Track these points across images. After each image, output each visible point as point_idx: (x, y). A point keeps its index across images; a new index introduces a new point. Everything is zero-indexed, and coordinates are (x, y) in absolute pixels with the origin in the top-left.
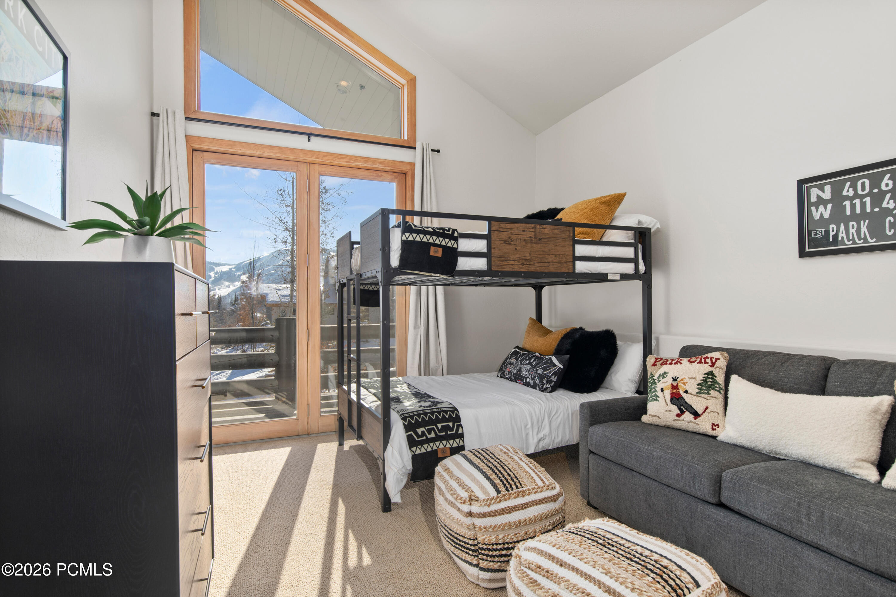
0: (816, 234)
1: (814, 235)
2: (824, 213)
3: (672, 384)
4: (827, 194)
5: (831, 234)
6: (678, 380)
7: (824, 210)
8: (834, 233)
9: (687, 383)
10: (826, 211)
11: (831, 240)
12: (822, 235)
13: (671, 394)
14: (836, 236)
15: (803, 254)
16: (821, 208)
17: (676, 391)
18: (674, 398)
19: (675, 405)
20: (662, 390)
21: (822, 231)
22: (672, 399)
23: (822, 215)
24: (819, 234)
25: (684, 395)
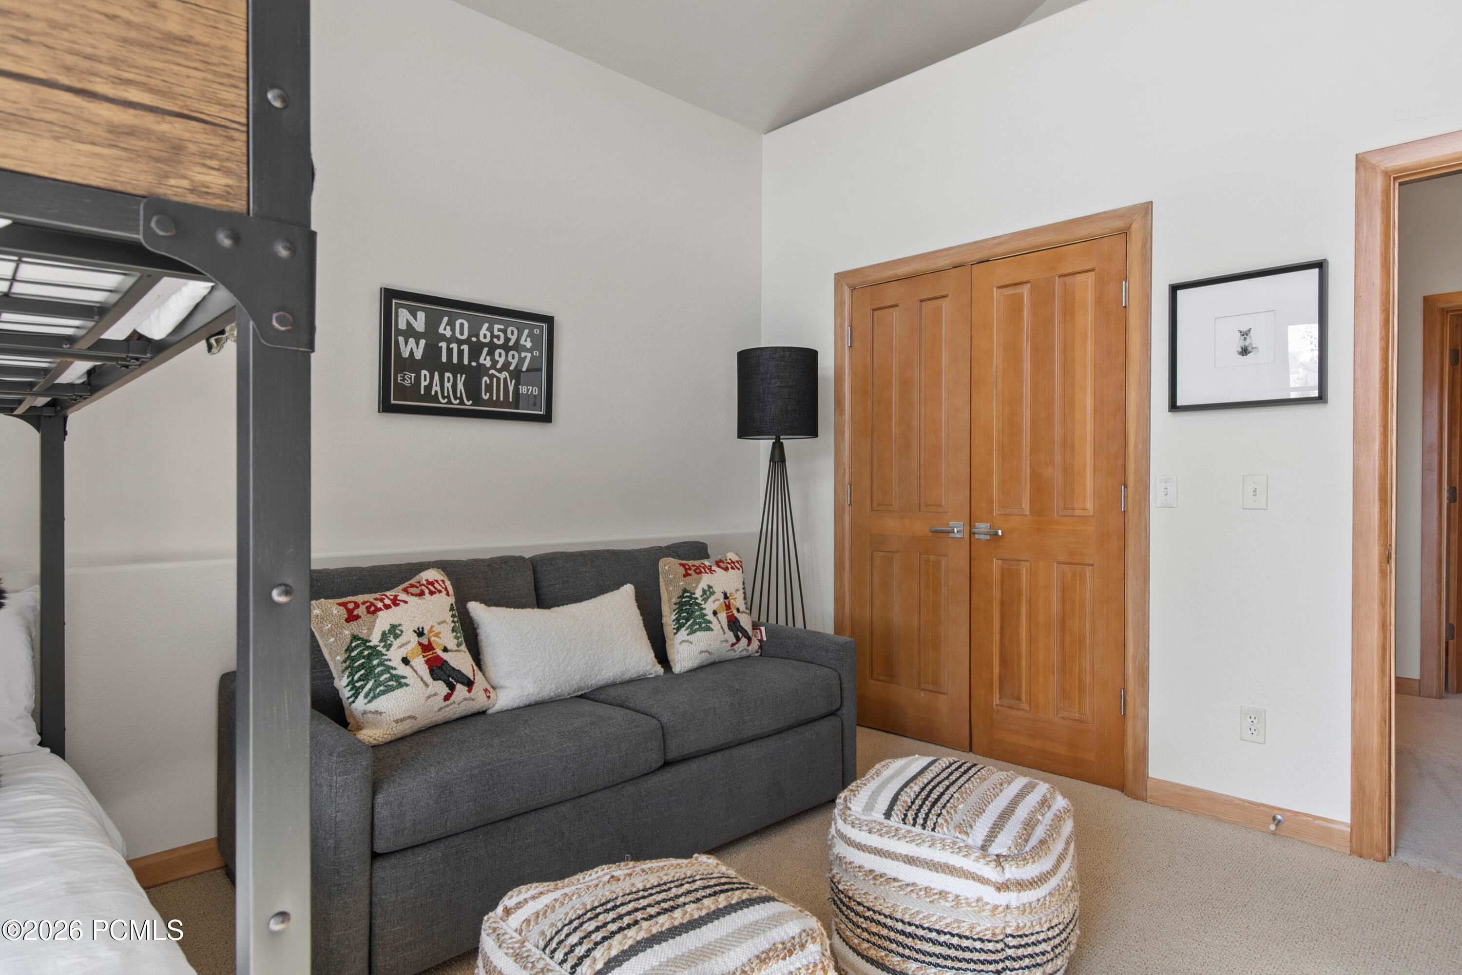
0: (404, 380)
1: (401, 380)
2: (415, 350)
3: (420, 644)
4: (420, 325)
5: (424, 384)
6: (426, 632)
7: (416, 347)
8: (427, 383)
9: (439, 633)
10: (417, 348)
11: (422, 392)
12: (411, 383)
13: (427, 662)
14: (429, 388)
15: (386, 407)
16: (412, 341)
17: (433, 653)
18: (434, 668)
19: (440, 679)
20: (406, 661)
21: (411, 376)
22: (432, 672)
23: (412, 352)
24: (408, 381)
25: (445, 656)
